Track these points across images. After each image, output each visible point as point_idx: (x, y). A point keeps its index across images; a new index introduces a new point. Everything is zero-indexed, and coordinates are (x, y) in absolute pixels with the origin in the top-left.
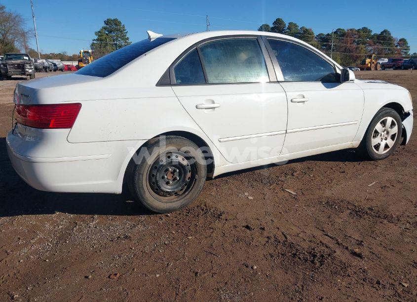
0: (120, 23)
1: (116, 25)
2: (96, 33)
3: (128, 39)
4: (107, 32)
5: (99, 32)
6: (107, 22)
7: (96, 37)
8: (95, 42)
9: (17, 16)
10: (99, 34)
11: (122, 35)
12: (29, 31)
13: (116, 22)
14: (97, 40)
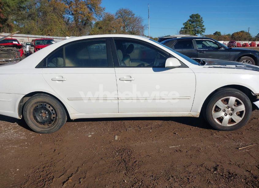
0: (199, 16)
1: (197, 18)
2: (184, 24)
3: (203, 26)
4: (190, 23)
5: (185, 23)
6: (192, 17)
7: (183, 26)
8: (182, 29)
9: (140, 18)
10: (186, 24)
11: (200, 24)
12: (145, 26)
13: (197, 16)
14: (184, 28)
